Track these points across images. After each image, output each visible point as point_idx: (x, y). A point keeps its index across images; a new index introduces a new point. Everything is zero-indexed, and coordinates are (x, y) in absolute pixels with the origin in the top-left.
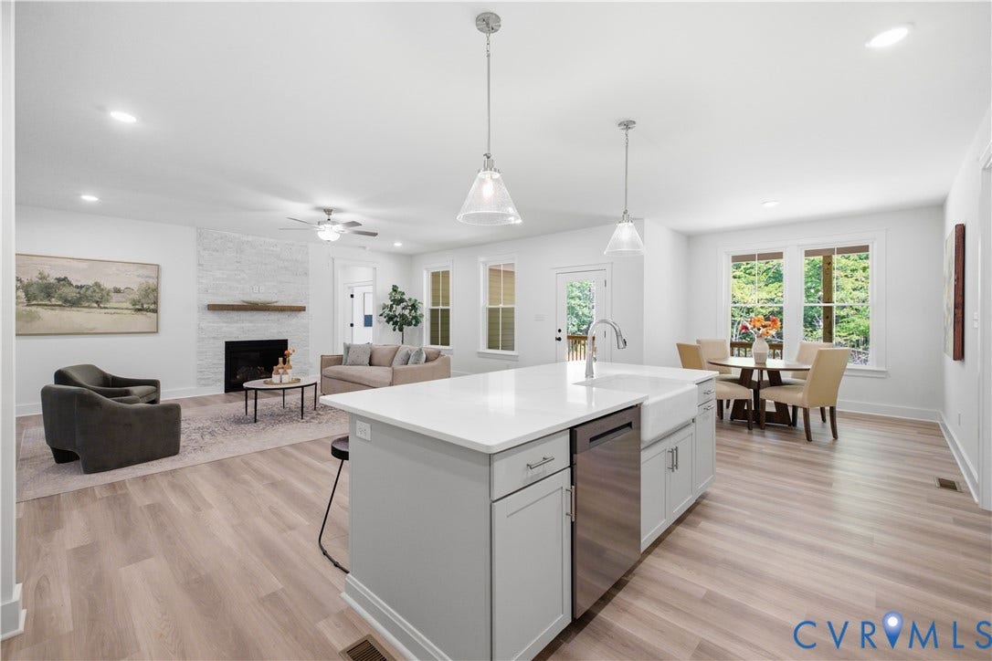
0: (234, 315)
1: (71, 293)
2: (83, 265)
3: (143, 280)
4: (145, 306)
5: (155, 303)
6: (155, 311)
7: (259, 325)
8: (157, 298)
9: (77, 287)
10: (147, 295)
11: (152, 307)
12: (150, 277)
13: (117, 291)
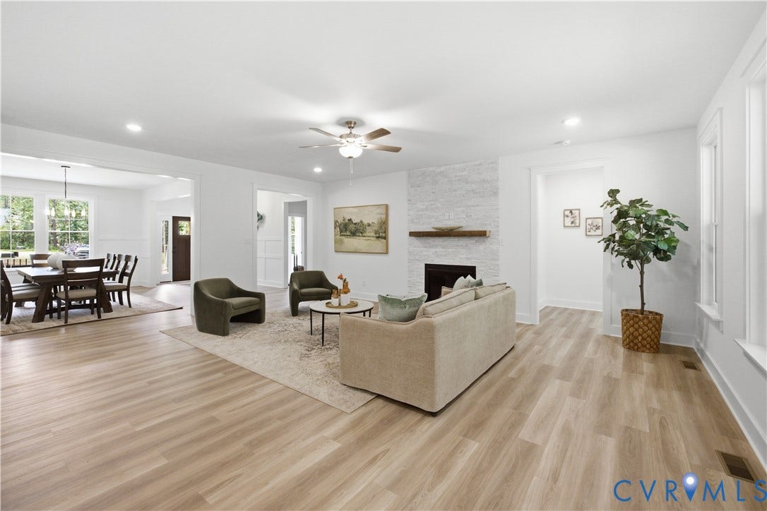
0: (431, 241)
1: (352, 227)
2: (355, 210)
3: (379, 216)
4: (381, 234)
5: (385, 232)
6: (385, 238)
7: (450, 250)
8: (385, 229)
9: (355, 224)
10: (381, 227)
11: (384, 235)
12: (381, 214)
13: (369, 225)
